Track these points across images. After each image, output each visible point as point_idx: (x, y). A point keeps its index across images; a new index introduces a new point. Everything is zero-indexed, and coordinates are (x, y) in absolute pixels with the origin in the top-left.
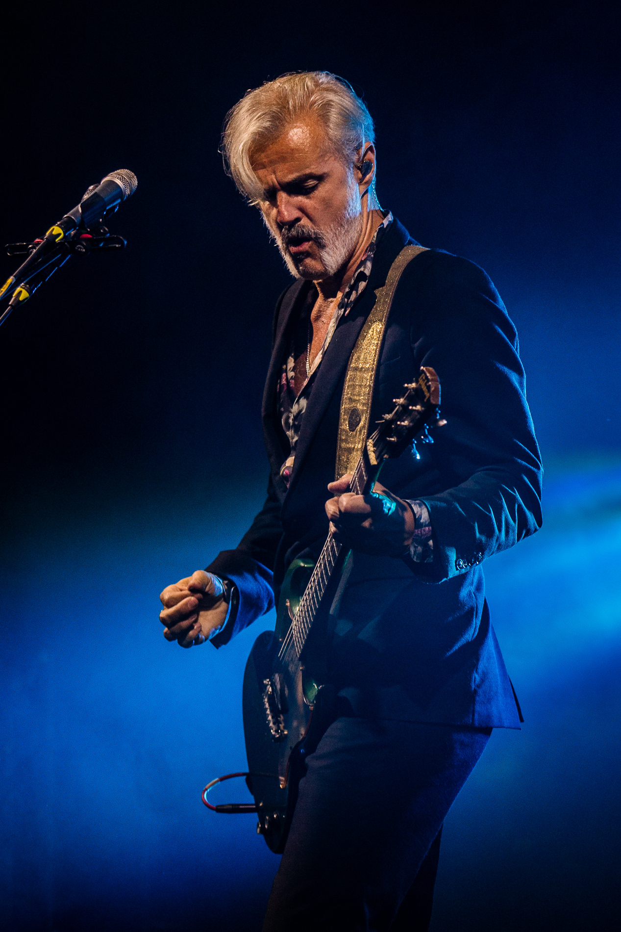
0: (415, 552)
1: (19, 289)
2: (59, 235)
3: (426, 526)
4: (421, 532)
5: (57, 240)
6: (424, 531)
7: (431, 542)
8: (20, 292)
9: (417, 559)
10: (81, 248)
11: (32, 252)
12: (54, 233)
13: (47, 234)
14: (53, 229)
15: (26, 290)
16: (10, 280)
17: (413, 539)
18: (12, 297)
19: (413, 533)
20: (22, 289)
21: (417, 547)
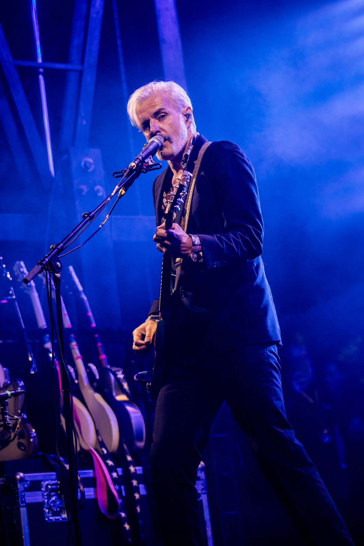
0: (193, 257)
1: (121, 190)
2: (134, 166)
3: (197, 245)
4: (195, 248)
5: (133, 168)
6: (197, 248)
7: (201, 253)
8: (122, 191)
9: (194, 260)
10: (144, 170)
11: (124, 174)
12: (132, 165)
13: (129, 166)
14: (132, 164)
15: (124, 190)
16: (117, 187)
17: (192, 251)
18: (119, 194)
19: (192, 248)
20: (122, 190)
21: (194, 254)
